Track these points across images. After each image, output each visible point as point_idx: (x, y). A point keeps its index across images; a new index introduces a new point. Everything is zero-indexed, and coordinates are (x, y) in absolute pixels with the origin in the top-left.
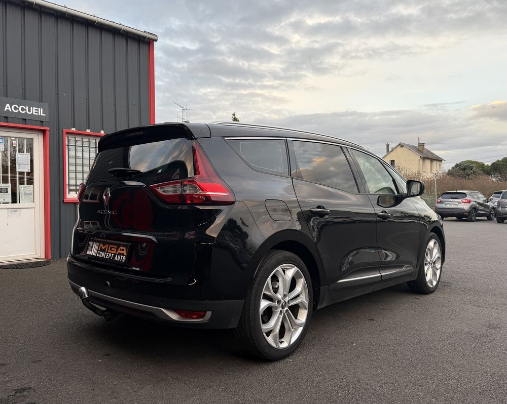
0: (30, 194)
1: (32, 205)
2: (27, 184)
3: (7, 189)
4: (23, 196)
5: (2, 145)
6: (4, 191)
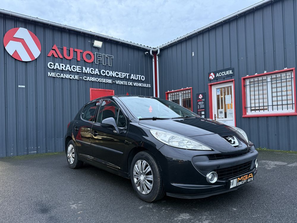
0: (232, 113)
5: (220, 92)
6: (221, 112)
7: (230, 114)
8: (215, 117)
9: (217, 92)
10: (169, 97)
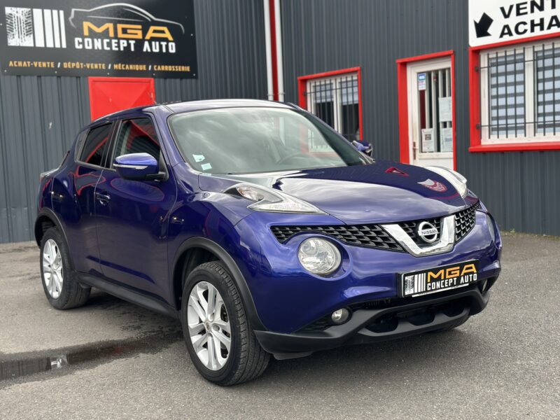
0: (451, 140)
1: (451, 154)
4: (444, 143)
5: (424, 82)
6: (428, 137)
7: (447, 140)
8: (414, 150)
9: (418, 82)
10: (308, 91)
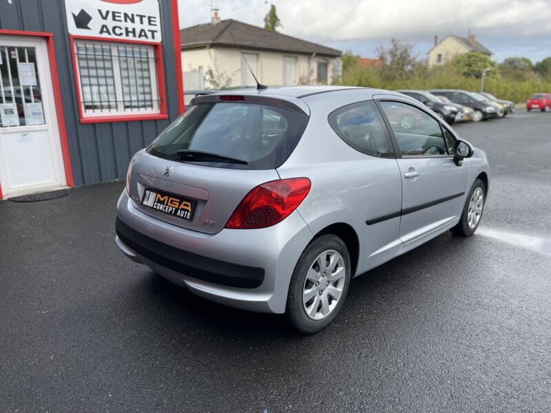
0: (40, 114)
1: (43, 127)
2: (35, 102)
3: (12, 109)
4: (32, 116)
7: (34, 114)
